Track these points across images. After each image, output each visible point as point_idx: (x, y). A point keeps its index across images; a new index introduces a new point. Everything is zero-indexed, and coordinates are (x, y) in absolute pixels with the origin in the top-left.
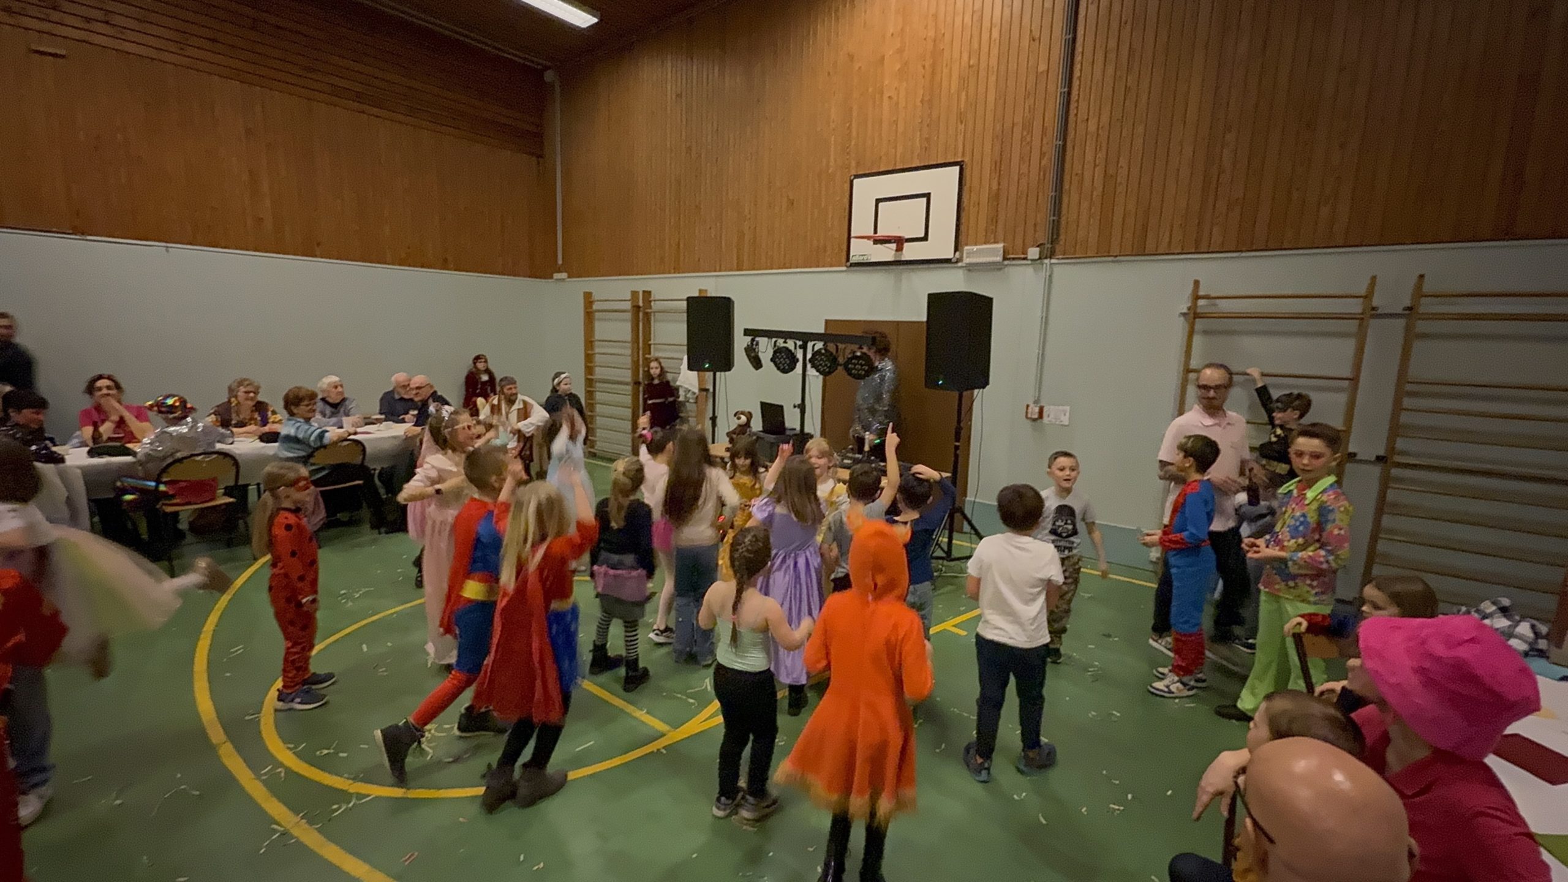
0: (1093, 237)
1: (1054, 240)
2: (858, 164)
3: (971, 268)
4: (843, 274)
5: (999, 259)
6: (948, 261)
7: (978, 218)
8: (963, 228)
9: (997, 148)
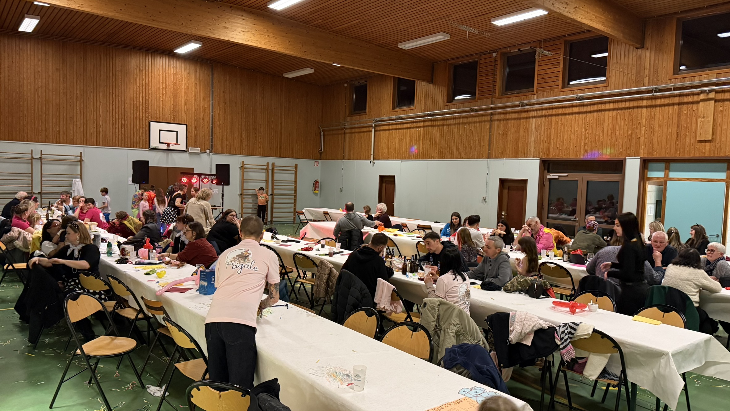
0: (220, 149)
1: (212, 149)
2: (151, 117)
3: (191, 153)
4: (147, 152)
5: (199, 152)
6: (184, 151)
7: (191, 141)
8: (188, 142)
9: (196, 123)
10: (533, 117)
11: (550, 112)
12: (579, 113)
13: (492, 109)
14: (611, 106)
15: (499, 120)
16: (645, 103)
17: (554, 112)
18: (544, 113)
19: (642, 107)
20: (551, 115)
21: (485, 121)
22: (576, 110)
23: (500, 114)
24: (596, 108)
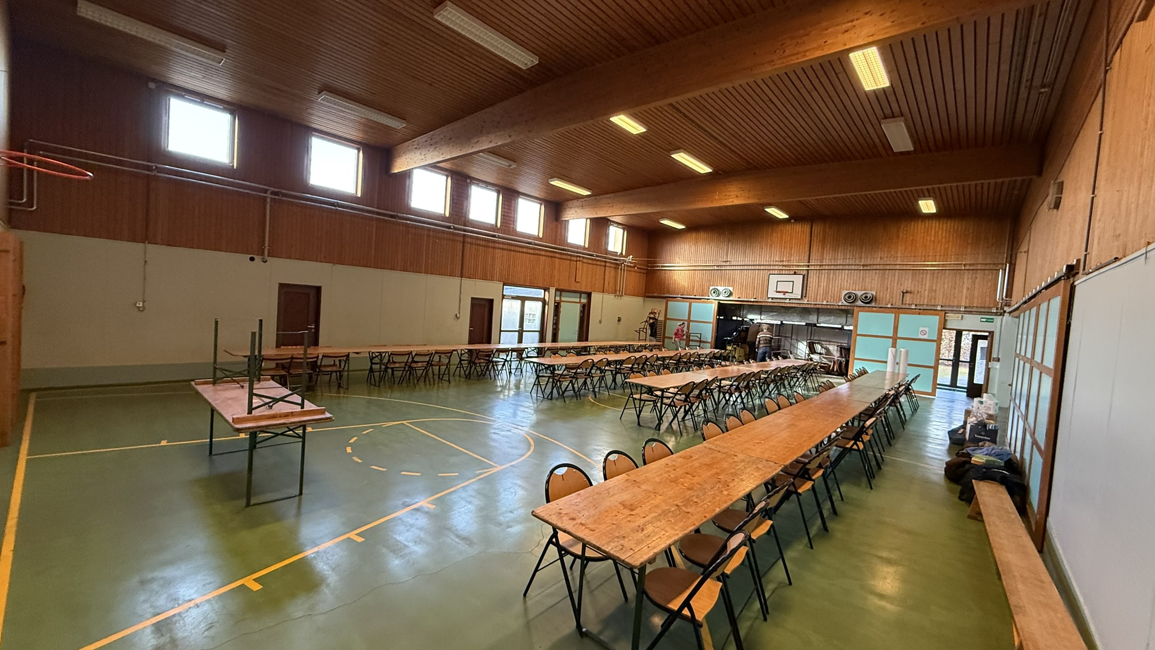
10: (498, 248)
11: (510, 247)
12: (528, 253)
13: (465, 231)
14: (543, 253)
15: (471, 244)
16: (557, 255)
17: (512, 248)
18: (505, 247)
19: (555, 257)
20: (511, 250)
21: (457, 241)
22: (525, 250)
23: (471, 237)
24: (537, 252)
